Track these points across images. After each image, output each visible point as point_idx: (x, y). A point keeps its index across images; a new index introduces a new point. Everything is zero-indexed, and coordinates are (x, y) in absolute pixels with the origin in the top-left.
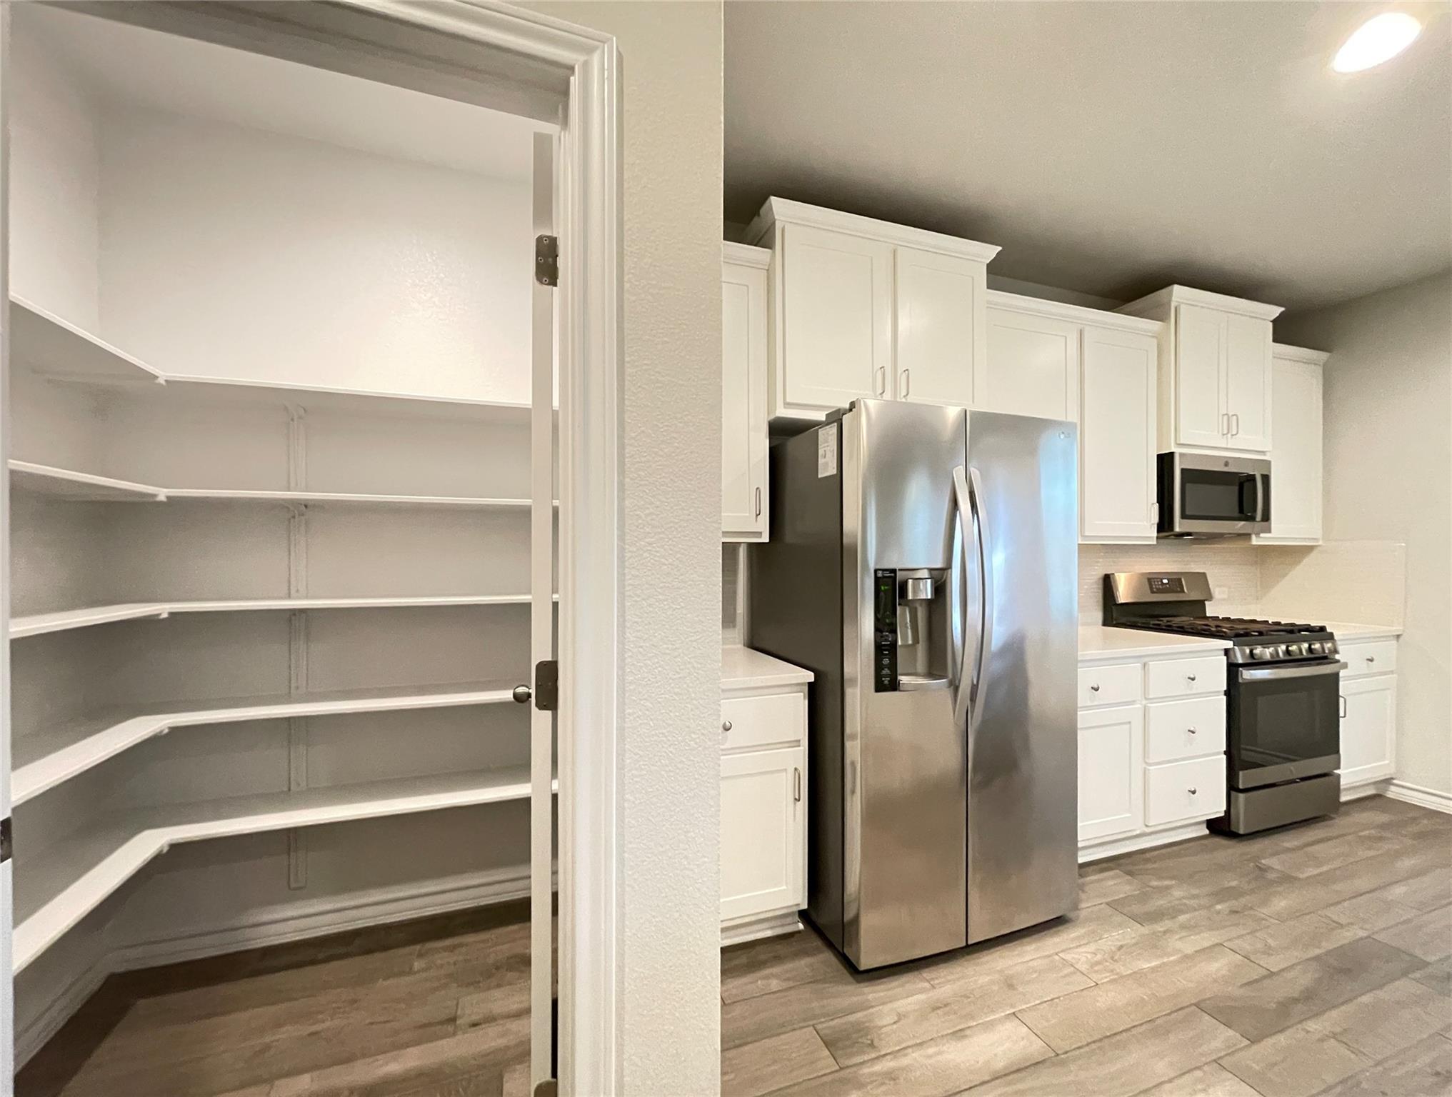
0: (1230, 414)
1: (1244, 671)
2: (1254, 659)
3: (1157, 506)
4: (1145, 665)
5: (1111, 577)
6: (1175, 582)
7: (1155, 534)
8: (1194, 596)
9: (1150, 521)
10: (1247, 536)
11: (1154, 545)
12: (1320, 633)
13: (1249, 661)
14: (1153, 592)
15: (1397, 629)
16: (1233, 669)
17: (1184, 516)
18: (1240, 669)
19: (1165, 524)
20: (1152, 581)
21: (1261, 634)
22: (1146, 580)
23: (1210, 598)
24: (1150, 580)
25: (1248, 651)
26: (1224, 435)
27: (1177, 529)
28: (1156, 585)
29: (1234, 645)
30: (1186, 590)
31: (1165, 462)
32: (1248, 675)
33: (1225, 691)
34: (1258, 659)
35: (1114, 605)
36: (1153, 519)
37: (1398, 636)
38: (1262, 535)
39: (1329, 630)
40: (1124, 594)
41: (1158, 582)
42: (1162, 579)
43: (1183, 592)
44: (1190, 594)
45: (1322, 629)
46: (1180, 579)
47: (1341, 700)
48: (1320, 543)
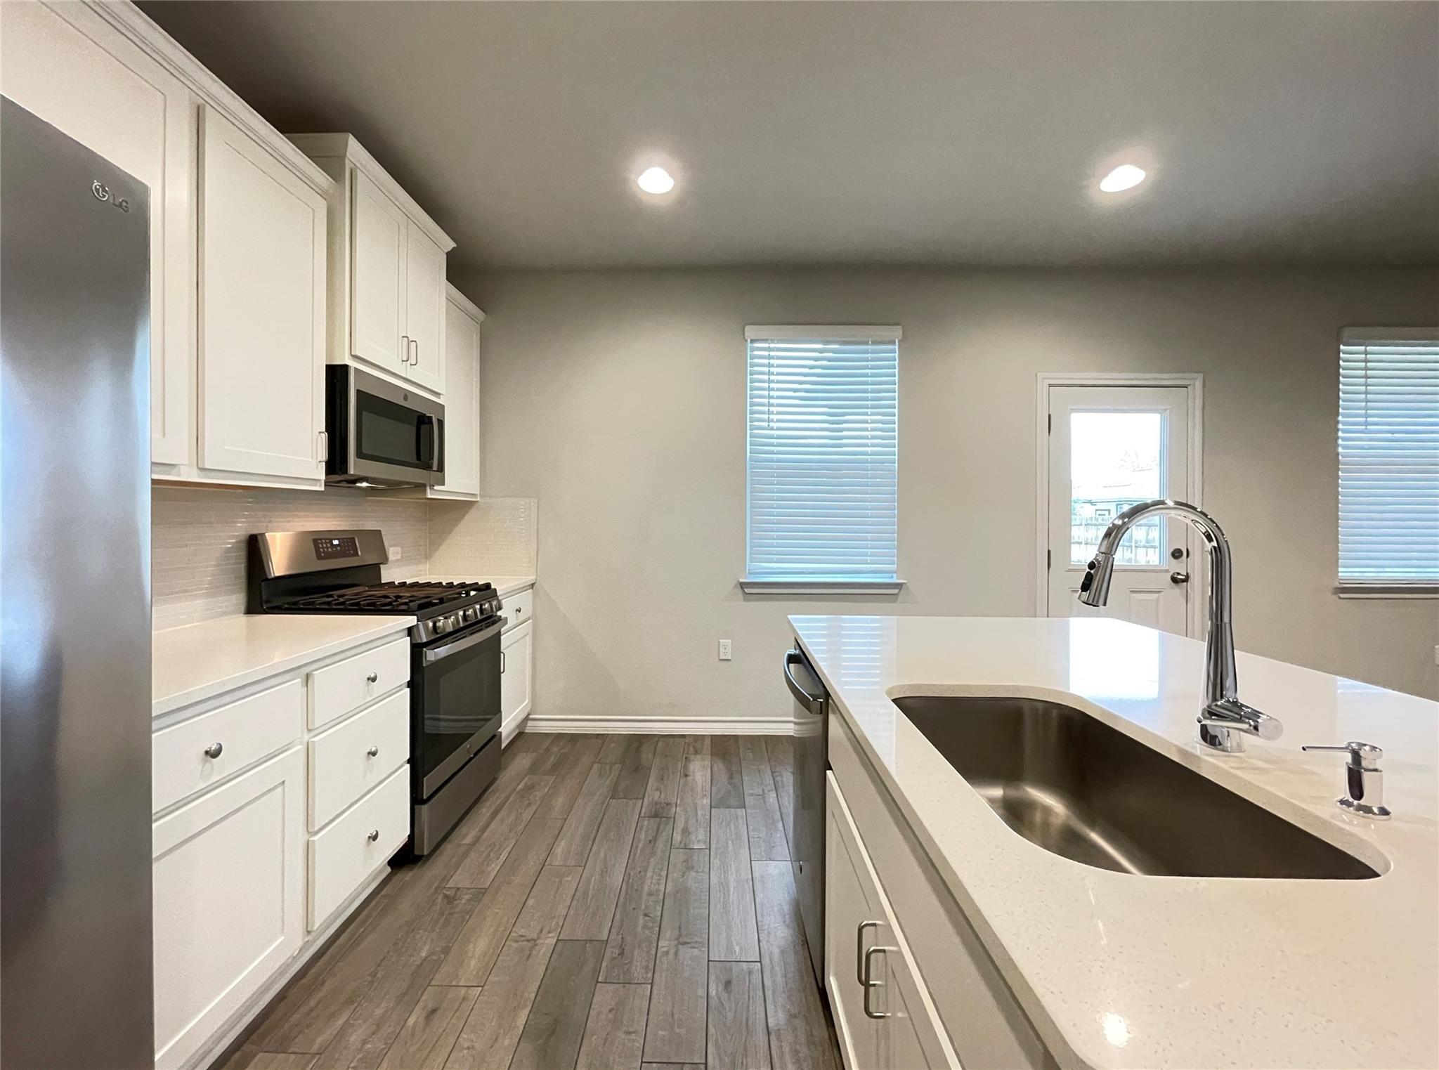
0: (411, 339)
1: (428, 651)
2: (438, 634)
3: (324, 437)
4: (308, 676)
5: (259, 537)
6: (349, 542)
7: (323, 477)
8: (370, 559)
9: (317, 458)
10: (422, 487)
11: (322, 491)
12: (486, 590)
13: (433, 638)
14: (319, 557)
15: (530, 579)
16: (417, 651)
17: (360, 454)
18: (424, 649)
19: (336, 463)
20: (318, 541)
21: (442, 601)
22: (312, 542)
23: (385, 560)
24: (315, 541)
25: (431, 625)
26: (403, 361)
27: (352, 471)
28: (324, 547)
29: (418, 621)
30: (359, 553)
31: (336, 376)
32: (432, 655)
33: (408, 682)
34: (441, 633)
35: (263, 581)
36: (320, 454)
37: (532, 585)
38: (436, 488)
39: (493, 587)
40: (279, 563)
41: (326, 543)
42: (331, 540)
43: (357, 555)
44: (365, 557)
45: (488, 586)
46: (354, 538)
47: (502, 654)
48: (478, 499)
